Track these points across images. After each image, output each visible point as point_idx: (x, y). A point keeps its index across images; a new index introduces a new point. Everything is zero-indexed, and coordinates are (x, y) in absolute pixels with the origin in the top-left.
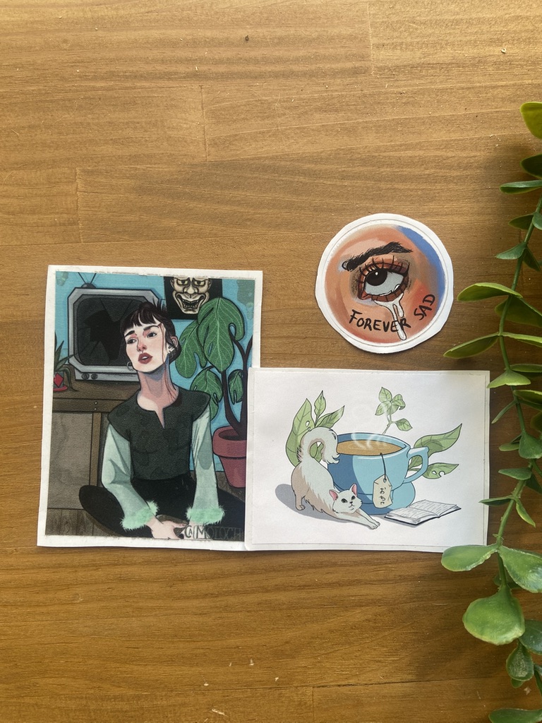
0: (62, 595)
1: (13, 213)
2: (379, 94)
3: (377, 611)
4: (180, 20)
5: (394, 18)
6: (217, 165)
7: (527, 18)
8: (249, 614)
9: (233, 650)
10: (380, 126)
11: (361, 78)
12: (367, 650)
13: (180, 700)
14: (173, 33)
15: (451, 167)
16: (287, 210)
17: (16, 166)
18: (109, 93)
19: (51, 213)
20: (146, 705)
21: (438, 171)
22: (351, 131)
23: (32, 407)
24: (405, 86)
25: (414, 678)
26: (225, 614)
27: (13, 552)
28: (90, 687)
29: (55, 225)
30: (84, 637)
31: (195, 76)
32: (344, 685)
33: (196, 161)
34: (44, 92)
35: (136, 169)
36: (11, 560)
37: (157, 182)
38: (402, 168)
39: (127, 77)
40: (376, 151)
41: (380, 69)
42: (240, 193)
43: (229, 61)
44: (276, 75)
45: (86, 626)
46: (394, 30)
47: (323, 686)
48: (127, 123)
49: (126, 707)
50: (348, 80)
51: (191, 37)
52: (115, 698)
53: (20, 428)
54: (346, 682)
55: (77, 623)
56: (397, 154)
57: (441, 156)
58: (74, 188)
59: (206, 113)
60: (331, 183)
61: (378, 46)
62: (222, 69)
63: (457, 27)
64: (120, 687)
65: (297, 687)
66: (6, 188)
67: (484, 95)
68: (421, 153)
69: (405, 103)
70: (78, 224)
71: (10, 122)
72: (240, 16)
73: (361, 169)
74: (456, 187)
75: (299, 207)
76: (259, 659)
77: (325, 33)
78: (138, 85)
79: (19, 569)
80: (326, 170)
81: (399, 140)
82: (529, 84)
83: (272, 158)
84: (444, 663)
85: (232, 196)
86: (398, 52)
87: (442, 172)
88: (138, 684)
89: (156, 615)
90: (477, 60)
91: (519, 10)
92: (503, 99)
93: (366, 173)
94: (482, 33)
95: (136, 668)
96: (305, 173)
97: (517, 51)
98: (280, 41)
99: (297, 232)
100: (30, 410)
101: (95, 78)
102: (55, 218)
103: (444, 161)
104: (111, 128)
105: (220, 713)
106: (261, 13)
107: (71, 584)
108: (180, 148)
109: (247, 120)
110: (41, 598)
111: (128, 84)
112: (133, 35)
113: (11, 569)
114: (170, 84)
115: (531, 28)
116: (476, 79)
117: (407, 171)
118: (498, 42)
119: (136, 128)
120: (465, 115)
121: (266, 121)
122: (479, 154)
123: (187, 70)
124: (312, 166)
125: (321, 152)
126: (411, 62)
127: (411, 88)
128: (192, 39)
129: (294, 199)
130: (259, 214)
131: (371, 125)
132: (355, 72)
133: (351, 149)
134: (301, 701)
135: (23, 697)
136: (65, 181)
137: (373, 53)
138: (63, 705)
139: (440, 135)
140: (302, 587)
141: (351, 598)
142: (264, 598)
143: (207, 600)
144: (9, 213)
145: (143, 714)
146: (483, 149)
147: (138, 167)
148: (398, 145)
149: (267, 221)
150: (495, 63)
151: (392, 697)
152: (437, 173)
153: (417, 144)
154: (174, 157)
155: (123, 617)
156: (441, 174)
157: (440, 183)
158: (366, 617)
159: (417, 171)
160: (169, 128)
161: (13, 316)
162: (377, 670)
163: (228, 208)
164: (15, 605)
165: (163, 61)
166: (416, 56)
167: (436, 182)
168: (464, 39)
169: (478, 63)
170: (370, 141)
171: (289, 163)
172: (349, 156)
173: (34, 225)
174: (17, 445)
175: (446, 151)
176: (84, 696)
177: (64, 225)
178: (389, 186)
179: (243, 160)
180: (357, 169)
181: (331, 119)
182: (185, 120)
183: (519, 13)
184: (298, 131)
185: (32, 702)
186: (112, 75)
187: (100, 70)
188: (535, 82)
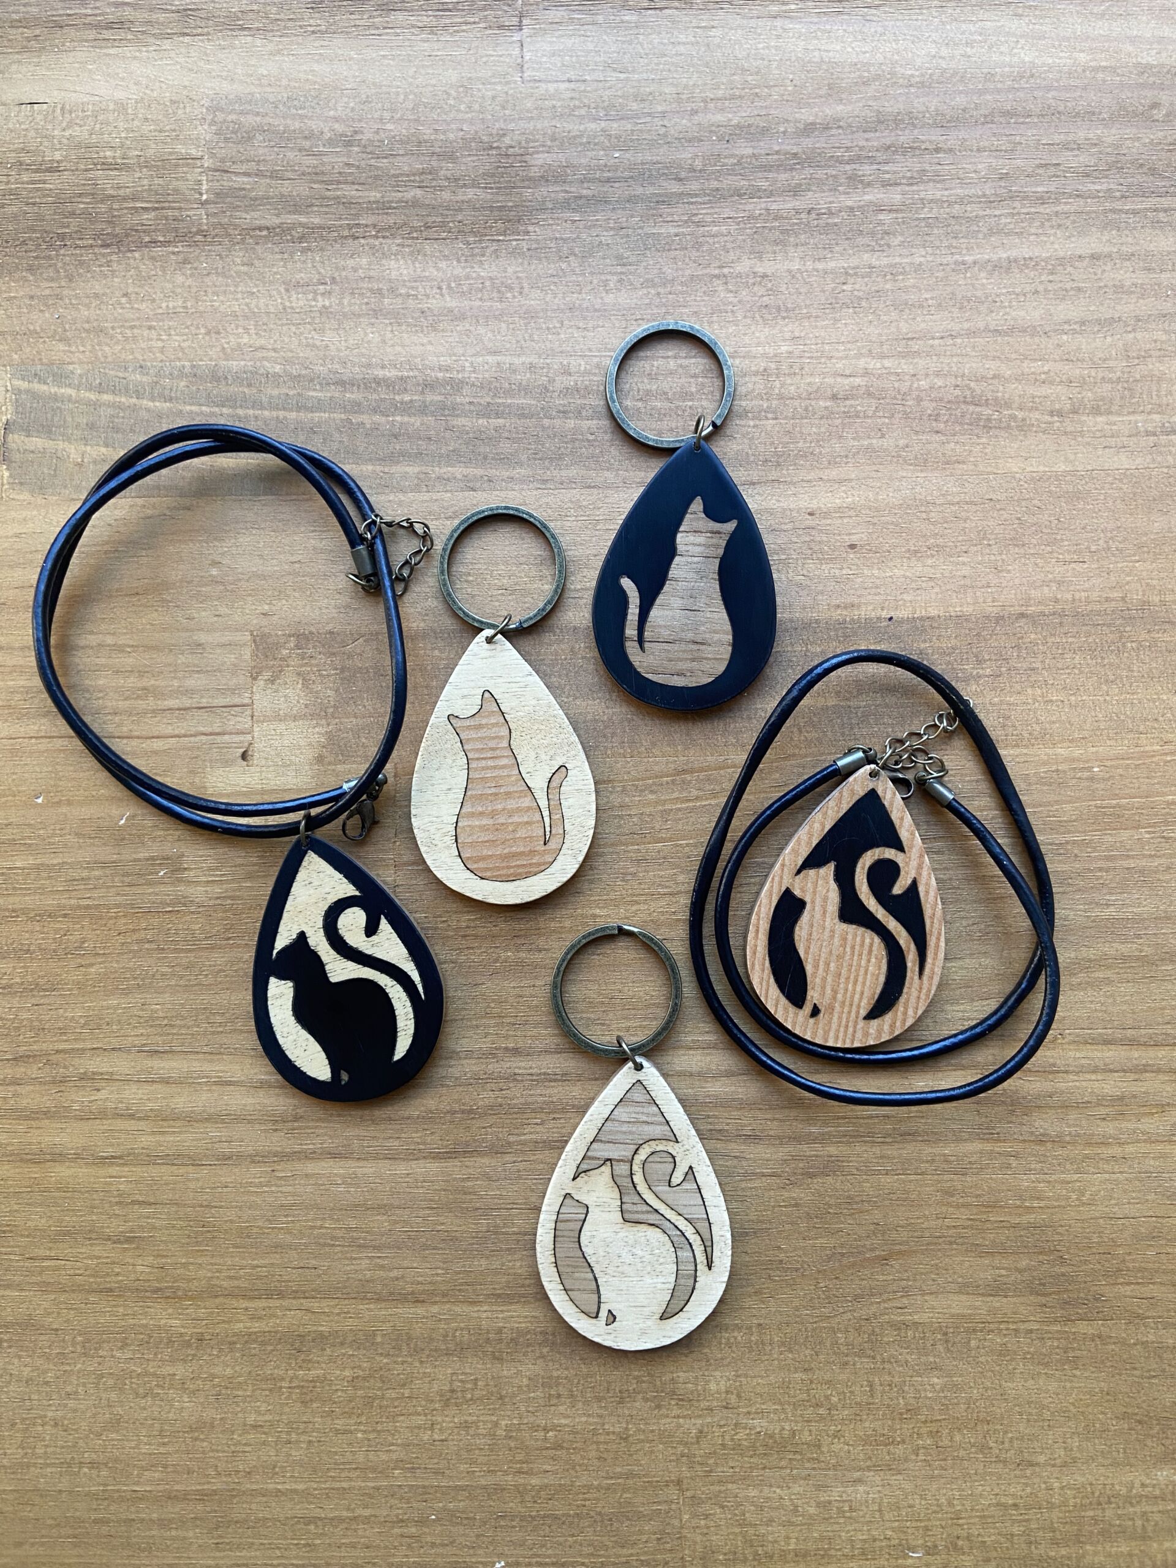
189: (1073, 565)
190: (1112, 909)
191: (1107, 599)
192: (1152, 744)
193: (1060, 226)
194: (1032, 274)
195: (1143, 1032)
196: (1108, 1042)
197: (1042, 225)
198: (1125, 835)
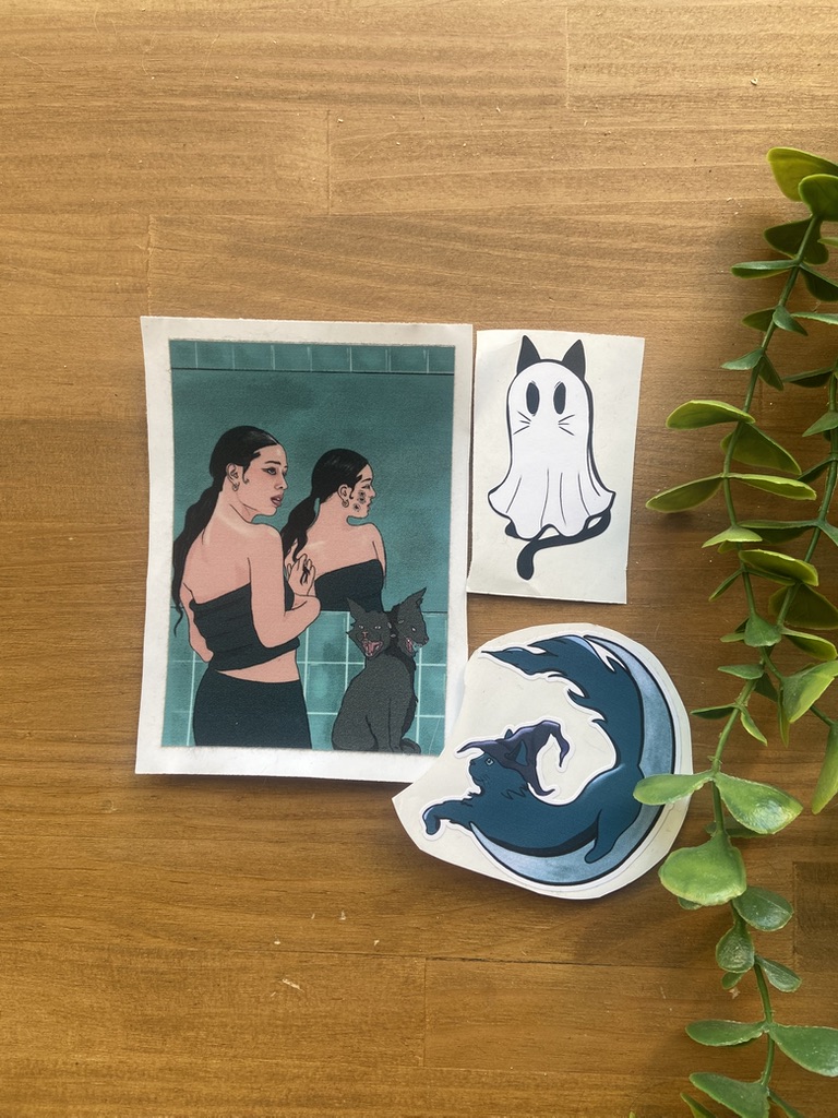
0: (88, 801)
1: (60, 272)
2: (575, 133)
4: (305, 20)
5: (602, 30)
6: (343, 221)
7: (791, 38)
8: (343, 847)
9: (319, 896)
10: (571, 179)
11: (551, 110)
13: (239, 961)
14: (294, 38)
15: (669, 241)
16: (436, 289)
17: (68, 207)
18: (202, 115)
19: (111, 275)
20: (191, 965)
21: (651, 245)
22: (532, 183)
23: (66, 539)
24: (612, 124)
25: (571, 957)
26: (310, 845)
27: (25, 736)
28: (116, 934)
29: (116, 291)
30: (113, 862)
31: (322, 97)
32: (470, 960)
33: (314, 213)
34: (113, 109)
35: (231, 220)
36: (21, 748)
37: (258, 239)
38: (600, 237)
39: (228, 95)
40: (565, 213)
41: (578, 99)
42: (371, 260)
43: (369, 79)
44: (433, 101)
45: (118, 848)
46: (601, 47)
47: (440, 959)
48: (223, 157)
49: (163, 967)
50: (532, 113)
51: (318, 44)
52: (149, 953)
53: (49, 566)
54: (473, 956)
55: (107, 842)
56: (594, 218)
57: (657, 224)
58: (145, 242)
59: (333, 147)
60: (500, 254)
61: (577, 68)
62: (359, 89)
63: (690, 46)
64: (155, 937)
65: (403, 956)
66: (53, 237)
67: (723, 142)
68: (627, 218)
69: (609, 149)
70: (147, 291)
71: (66, 147)
72: (388, 19)
73: (544, 236)
74: (675, 269)
75: (452, 285)
76: (353, 911)
77: (504, 47)
78: (243, 105)
79: (31, 761)
80: (494, 235)
81: (598, 199)
82: (788, 130)
83: (418, 215)
84: (614, 941)
85: (361, 265)
86: (605, 77)
87: (656, 247)
88: (183, 936)
89: (215, 839)
90: (716, 92)
91: (780, 27)
92: (749, 150)
93: (549, 243)
94: (726, 56)
95: (181, 911)
96: (463, 238)
97: (774, 82)
98: (442, 55)
100: (63, 542)
101: (184, 94)
102: (116, 281)
103: (660, 232)
104: (201, 162)
105: (294, 986)
106: (417, 15)
107: (101, 787)
108: (293, 195)
109: (388, 160)
110: (58, 803)
111: (228, 105)
112: (239, 38)
113: (21, 761)
114: (287, 106)
115: (796, 51)
116: (713, 119)
117: (606, 242)
118: (749, 69)
119: (234, 164)
120: (694, 169)
121: (415, 164)
122: (709, 224)
123: (311, 89)
124: (474, 228)
125: (489, 211)
126: (621, 92)
127: (619, 128)
128: (321, 46)
129: (447, 273)
130: (396, 291)
131: (560, 176)
132: (544, 101)
133: (531, 208)
134: (407, 978)
135: (21, 941)
136: (134, 231)
137: (569, 77)
138: (77, 957)
139: (656, 195)
142: (366, 827)
143: (288, 822)
144: (54, 272)
145: (185, 979)
146: (716, 217)
147: (234, 217)
148: (596, 206)
149: (407, 301)
150: (741, 98)
151: (537, 983)
152: (649, 248)
153: (623, 206)
154: (284, 206)
155: (169, 838)
156: (654, 250)
157: (652, 262)
159: (620, 243)
160: (280, 166)
161: (50, 412)
162: (518, 941)
163: (353, 280)
164: (22, 811)
165: (278, 75)
166: (629, 84)
167: (647, 261)
168: (700, 63)
169: (718, 97)
170: (558, 199)
171: (442, 223)
172: (526, 218)
173: (88, 289)
174: (43, 589)
175: (663, 218)
176: (106, 947)
177: (127, 291)
178: (580, 262)
179: (378, 215)
180: (536, 237)
181: (506, 165)
182: (303, 156)
183: (779, 28)
184: (459, 180)
185: (33, 949)
186: (208, 91)
187: (191, 84)
188: (796, 127)
189: (64, 386)
190: (74, 642)
191: (87, 413)
192: (112, 522)
193: (69, 132)
194: (46, 168)
195: (88, 733)
196: (62, 740)
197: (57, 131)
198: (88, 588)
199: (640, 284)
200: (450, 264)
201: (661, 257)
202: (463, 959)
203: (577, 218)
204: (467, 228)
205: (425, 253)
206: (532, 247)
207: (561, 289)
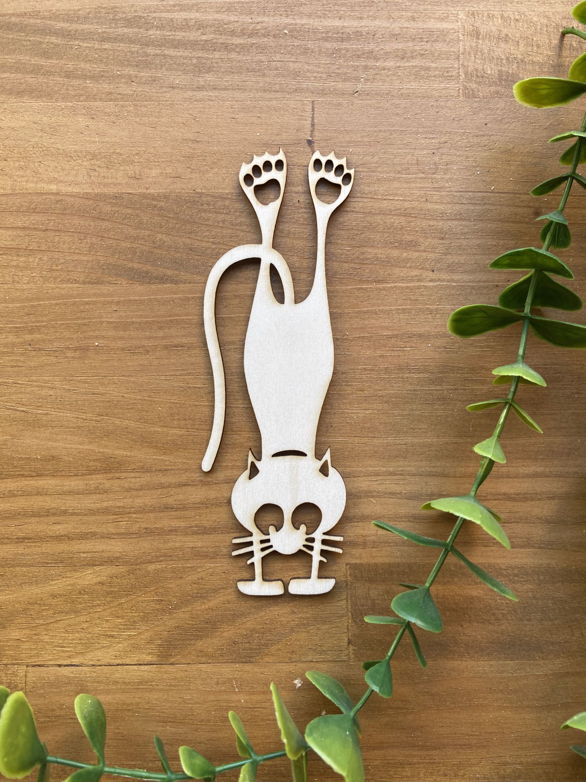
3: (113, 571)
12: (98, 621)
15: (233, 33)
21: (218, 37)
25: (155, 659)
32: (65, 666)
38: (175, 31)
40: (145, 11)
47: (39, 666)
54: (68, 662)
56: (169, 15)
57: (222, 20)
60: (88, 45)
65: (6, 665)
68: (198, 15)
73: (126, 30)
74: (239, 57)
75: (47, 72)
80: (83, 30)
83: (19, 15)
84: (193, 642)
93: (130, 36)
96: (58, 33)
99: (43, 102)
103: (225, 26)
117: (180, 35)
124: (66, 25)
125: (79, 10)
129: (42, 62)
133: (115, 7)
134: (10, 684)
140: (21, 540)
141: (82, 555)
148: (170, 6)
149: (8, 87)
151: (124, 683)
152: (217, 39)
153: (194, 5)
156: (221, 41)
157: (219, 51)
158: (98, 579)
159: (193, 35)
162: (108, 647)
167: (215, 50)
171: (39, 21)
172: (111, 16)
175: (228, 15)
178: (158, 52)
180: (120, 31)
199: (209, 70)
200: (46, 54)
201: (226, 47)
202: (60, 666)
203: (155, 15)
204: (61, 25)
205: (24, 46)
206: (116, 39)
207: (143, 74)
